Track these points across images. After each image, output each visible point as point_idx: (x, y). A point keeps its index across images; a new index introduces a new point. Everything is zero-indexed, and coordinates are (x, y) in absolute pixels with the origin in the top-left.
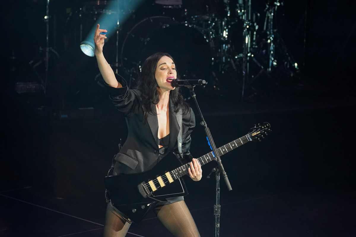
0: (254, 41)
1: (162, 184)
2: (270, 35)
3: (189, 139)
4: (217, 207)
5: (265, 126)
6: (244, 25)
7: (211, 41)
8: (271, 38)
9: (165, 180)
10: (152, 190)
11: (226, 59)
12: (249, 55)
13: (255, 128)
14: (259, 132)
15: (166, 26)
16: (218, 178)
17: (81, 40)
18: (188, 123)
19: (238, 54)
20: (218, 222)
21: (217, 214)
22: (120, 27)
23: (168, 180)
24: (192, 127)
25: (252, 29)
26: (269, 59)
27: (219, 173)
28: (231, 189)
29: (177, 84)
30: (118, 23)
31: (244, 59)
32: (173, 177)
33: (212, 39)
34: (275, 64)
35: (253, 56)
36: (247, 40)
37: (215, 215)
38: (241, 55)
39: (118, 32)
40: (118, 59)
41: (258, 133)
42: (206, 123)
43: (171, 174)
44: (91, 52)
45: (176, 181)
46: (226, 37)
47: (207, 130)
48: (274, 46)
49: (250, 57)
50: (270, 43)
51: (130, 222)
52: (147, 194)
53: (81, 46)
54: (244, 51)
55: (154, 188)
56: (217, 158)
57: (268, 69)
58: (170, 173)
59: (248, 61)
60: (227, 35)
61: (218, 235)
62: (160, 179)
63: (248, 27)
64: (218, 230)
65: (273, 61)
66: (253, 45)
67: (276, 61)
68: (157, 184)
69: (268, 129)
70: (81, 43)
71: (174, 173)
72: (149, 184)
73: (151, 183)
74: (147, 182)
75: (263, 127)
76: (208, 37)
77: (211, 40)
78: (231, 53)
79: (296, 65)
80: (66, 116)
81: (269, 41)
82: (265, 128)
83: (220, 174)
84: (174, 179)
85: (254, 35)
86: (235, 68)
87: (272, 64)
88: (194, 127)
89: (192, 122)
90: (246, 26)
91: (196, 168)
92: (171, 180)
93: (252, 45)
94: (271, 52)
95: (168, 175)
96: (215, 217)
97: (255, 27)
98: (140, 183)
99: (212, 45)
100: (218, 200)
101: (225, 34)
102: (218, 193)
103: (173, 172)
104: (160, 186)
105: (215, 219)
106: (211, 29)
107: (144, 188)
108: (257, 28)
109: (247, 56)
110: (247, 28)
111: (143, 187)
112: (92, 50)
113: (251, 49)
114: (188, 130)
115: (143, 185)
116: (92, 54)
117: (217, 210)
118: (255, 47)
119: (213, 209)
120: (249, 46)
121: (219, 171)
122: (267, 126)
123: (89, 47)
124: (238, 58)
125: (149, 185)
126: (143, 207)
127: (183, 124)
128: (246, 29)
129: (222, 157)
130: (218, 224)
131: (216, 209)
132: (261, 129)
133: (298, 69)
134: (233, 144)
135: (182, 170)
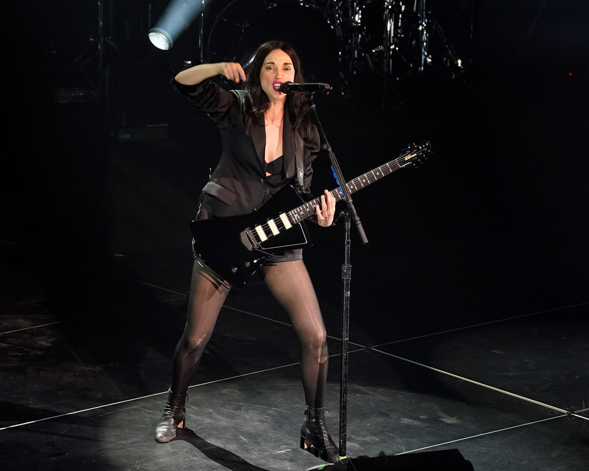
0: (399, 28)
1: (275, 231)
2: (422, 19)
3: (310, 169)
4: (346, 268)
5: (424, 146)
6: (384, 4)
7: (338, 27)
8: (424, 23)
9: (280, 225)
10: (260, 240)
11: (359, 54)
12: (392, 47)
13: (409, 150)
14: (415, 155)
15: (272, 6)
16: (348, 225)
17: (150, 26)
18: (310, 145)
19: (376, 47)
20: (348, 289)
21: (346, 277)
22: (206, 7)
23: (283, 225)
24: (316, 151)
25: (396, 9)
26: (420, 53)
27: (349, 217)
28: (366, 241)
29: (289, 89)
30: (203, 2)
31: (385, 54)
32: (290, 220)
33: (339, 25)
34: (429, 60)
35: (397, 48)
36: (390, 26)
37: (343, 279)
38: (381, 48)
39: (202, 14)
40: (203, 54)
41: (413, 156)
42: (331, 145)
43: (289, 217)
44: (164, 44)
45: (295, 226)
46: (359, 21)
47: (332, 156)
48: (428, 35)
49: (394, 50)
50: (423, 30)
51: (229, 287)
52: (253, 245)
53: (149, 34)
54: (386, 42)
55: (263, 237)
56: (346, 196)
57: (419, 69)
58: (287, 215)
59: (390, 57)
60: (361, 19)
61: (348, 308)
62: (271, 223)
63: (390, 7)
64: (348, 301)
65: (426, 57)
66: (398, 33)
67: (430, 56)
68: (268, 231)
69: (427, 150)
70: (150, 31)
71: (293, 215)
72: (255, 231)
73: (259, 230)
74: (253, 228)
75: (420, 148)
76: (333, 22)
77: (337, 25)
78: (366, 46)
79: (460, 62)
80: (128, 136)
81: (420, 28)
82: (423, 148)
83: (350, 219)
84: (292, 223)
85: (399, 18)
86: (372, 66)
87: (425, 60)
88: (318, 151)
89: (316, 144)
90: (388, 6)
91: (329, 203)
92: (288, 225)
93: (396, 33)
94: (423, 44)
95: (283, 217)
96: (344, 281)
97: (401, 7)
98: (243, 230)
99: (339, 33)
100: (348, 257)
101: (358, 18)
102: (347, 247)
103: (292, 213)
104: (272, 233)
105: (344, 284)
106: (337, 11)
107: (249, 237)
108: (403, 8)
109: (389, 49)
110: (389, 9)
111: (247, 235)
112: (165, 41)
113: (395, 39)
114: (309, 155)
115: (248, 232)
116: (165, 47)
117: (347, 272)
118: (400, 37)
119: (340, 271)
120: (392, 35)
121: (349, 216)
122: (425, 145)
123: (161, 36)
124: (376, 51)
125: (257, 233)
126: (248, 264)
127: (305, 147)
128: (388, 11)
129: (352, 196)
130: (348, 291)
131: (345, 271)
132: (418, 149)
133: (462, 67)
134: (378, 173)
135: (305, 211)
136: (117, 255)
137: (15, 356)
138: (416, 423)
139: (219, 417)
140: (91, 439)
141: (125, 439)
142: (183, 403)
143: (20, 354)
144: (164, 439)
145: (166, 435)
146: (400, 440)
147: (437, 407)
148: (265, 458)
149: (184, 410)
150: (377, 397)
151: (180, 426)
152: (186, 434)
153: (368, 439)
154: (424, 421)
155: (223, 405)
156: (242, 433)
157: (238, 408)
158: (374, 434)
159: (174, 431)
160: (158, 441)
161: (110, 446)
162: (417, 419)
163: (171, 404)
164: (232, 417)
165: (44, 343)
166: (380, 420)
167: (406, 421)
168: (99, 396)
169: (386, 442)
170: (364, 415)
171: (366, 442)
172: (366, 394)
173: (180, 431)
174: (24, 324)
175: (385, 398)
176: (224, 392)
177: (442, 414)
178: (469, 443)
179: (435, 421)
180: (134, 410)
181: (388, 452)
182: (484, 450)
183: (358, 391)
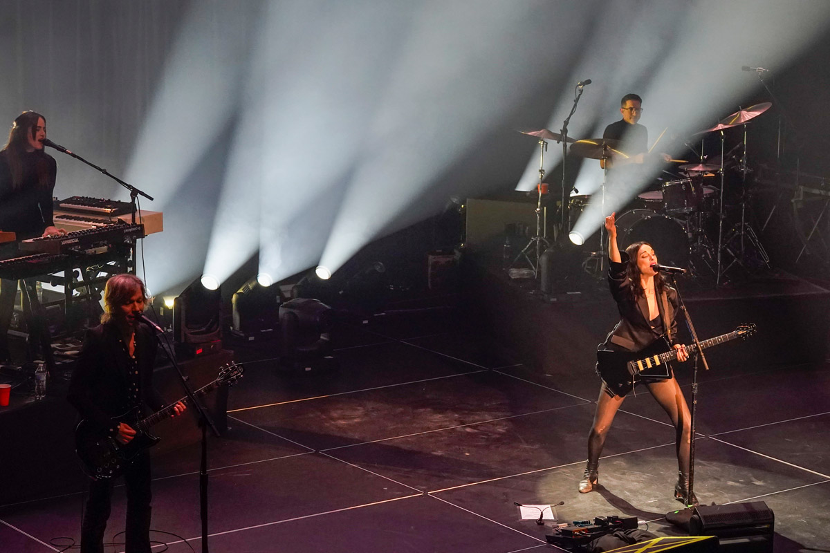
1: (650, 366)
4: (695, 385)
9: (653, 362)
10: (639, 370)
13: (742, 328)
21: (694, 391)
23: (655, 362)
28: (708, 368)
32: (660, 360)
41: (744, 332)
43: (659, 358)
45: (662, 364)
47: (687, 313)
52: (634, 372)
53: (569, 234)
55: (641, 368)
58: (659, 356)
62: (648, 360)
68: (645, 365)
72: (637, 363)
73: (640, 363)
74: (636, 361)
80: (555, 299)
84: (661, 362)
92: (658, 363)
95: (656, 358)
98: (629, 361)
100: (696, 378)
102: (696, 372)
103: (661, 356)
104: (647, 366)
107: (632, 367)
111: (632, 365)
112: (580, 239)
115: (632, 363)
116: (580, 243)
123: (577, 236)
125: (638, 365)
131: (694, 387)
134: (720, 339)
135: (670, 356)
136: (547, 375)
137: (482, 438)
138: (737, 484)
139: (612, 479)
140: (530, 491)
141: (552, 492)
142: (596, 468)
143: (486, 437)
144: (585, 491)
145: (586, 488)
146: (726, 495)
147: (750, 475)
148: (641, 505)
149: (597, 473)
150: (713, 468)
151: (595, 482)
152: (599, 488)
153: (706, 494)
154: (741, 483)
155: (614, 472)
156: (626, 489)
157: (624, 474)
158: (710, 491)
159: (591, 486)
160: (580, 492)
161: (542, 496)
162: (738, 482)
163: (589, 469)
164: (620, 479)
165: (501, 430)
166: (715, 482)
167: (731, 483)
168: (536, 464)
169: (717, 496)
170: (703, 479)
171: (705, 496)
172: (705, 465)
173: (595, 487)
174: (488, 418)
175: (718, 469)
176: (615, 463)
177: (753, 479)
178: (770, 497)
179: (749, 483)
180: (559, 473)
181: (717, 503)
182: (780, 502)
183: (700, 464)
